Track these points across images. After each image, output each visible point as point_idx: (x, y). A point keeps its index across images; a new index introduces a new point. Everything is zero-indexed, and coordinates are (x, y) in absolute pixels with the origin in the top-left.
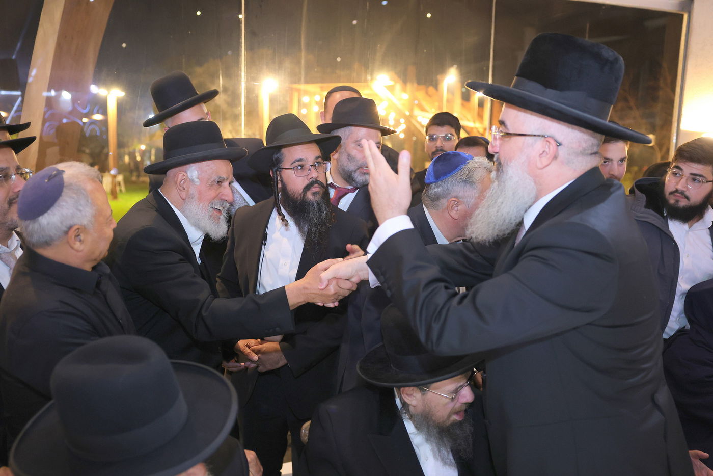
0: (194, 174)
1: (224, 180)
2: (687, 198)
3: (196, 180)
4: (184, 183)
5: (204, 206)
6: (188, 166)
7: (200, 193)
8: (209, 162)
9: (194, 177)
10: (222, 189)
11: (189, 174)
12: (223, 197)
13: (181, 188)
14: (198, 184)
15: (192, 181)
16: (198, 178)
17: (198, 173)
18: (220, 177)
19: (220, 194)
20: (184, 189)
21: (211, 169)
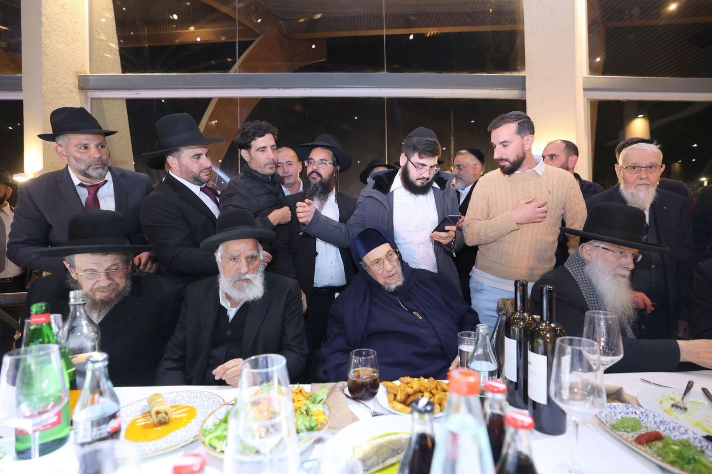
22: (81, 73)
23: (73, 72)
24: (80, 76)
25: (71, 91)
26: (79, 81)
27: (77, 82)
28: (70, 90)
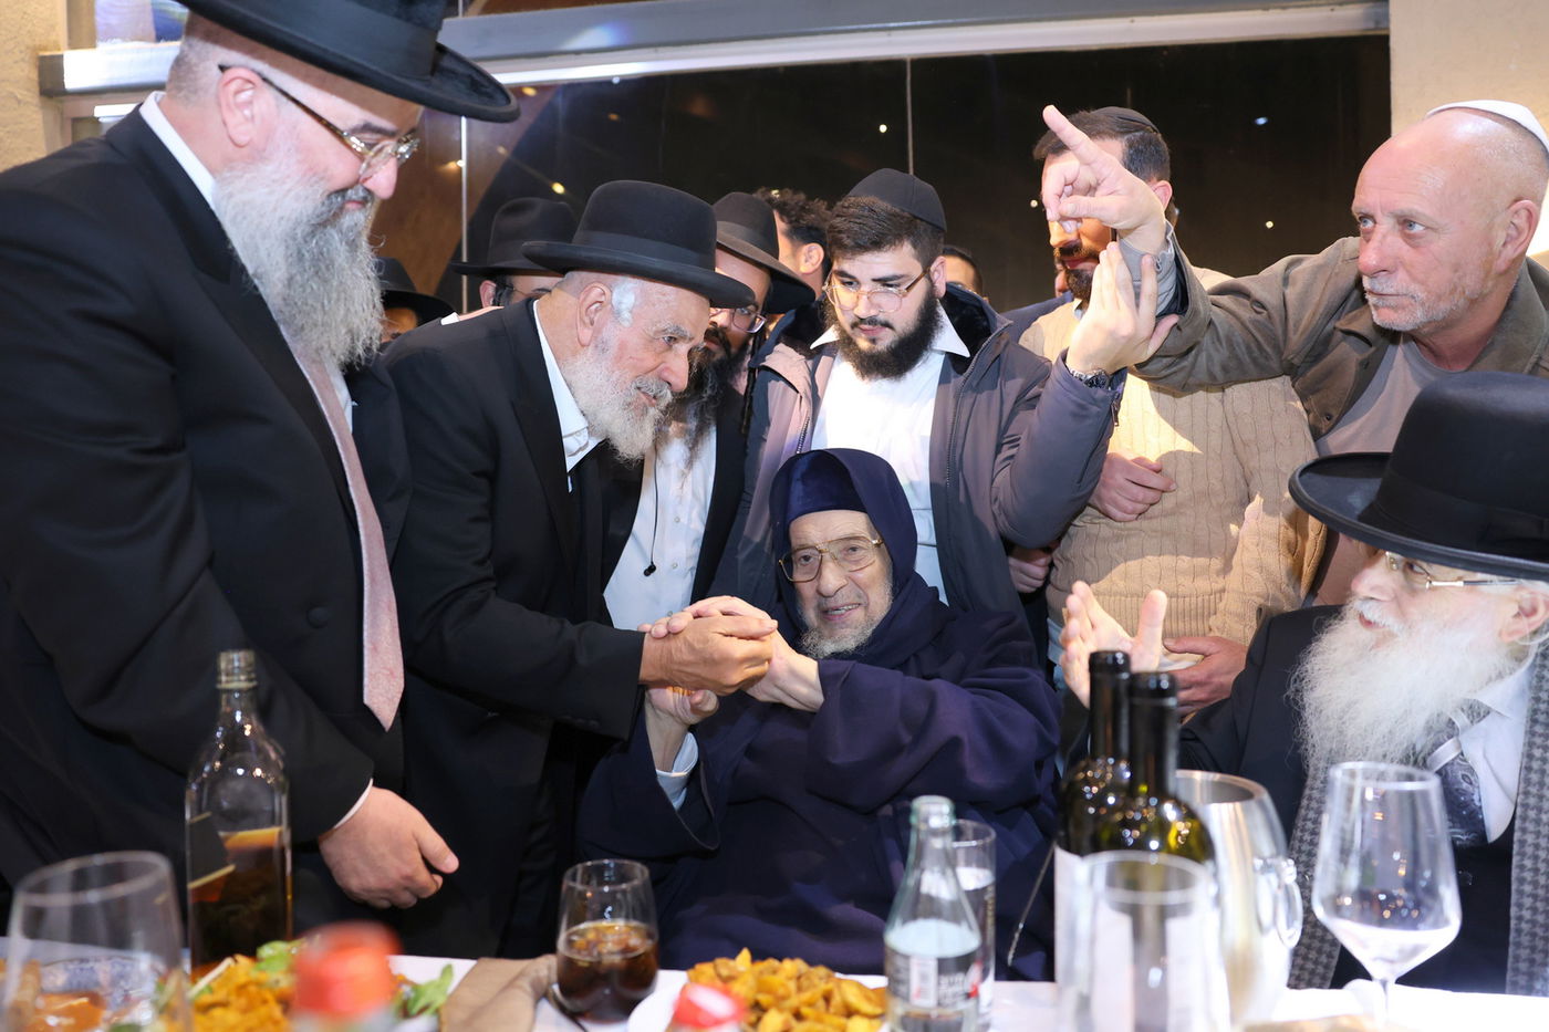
0: (625, 301)
1: (683, 338)
2: (887, 325)
3: (626, 315)
4: (596, 310)
5: (623, 379)
6: (620, 278)
7: (622, 346)
8: (669, 289)
9: (624, 306)
10: (670, 356)
11: (615, 297)
12: (666, 374)
13: (587, 320)
14: (626, 324)
15: (616, 314)
16: (631, 312)
17: (636, 300)
18: (678, 328)
19: (661, 366)
20: (592, 323)
21: (667, 302)
22: (45, 49)
23: (23, 48)
24: (43, 58)
25: (19, 102)
26: (41, 74)
27: (34, 75)
28: (16, 98)
